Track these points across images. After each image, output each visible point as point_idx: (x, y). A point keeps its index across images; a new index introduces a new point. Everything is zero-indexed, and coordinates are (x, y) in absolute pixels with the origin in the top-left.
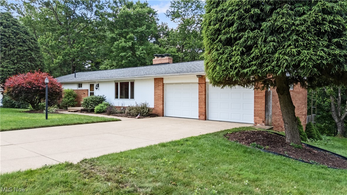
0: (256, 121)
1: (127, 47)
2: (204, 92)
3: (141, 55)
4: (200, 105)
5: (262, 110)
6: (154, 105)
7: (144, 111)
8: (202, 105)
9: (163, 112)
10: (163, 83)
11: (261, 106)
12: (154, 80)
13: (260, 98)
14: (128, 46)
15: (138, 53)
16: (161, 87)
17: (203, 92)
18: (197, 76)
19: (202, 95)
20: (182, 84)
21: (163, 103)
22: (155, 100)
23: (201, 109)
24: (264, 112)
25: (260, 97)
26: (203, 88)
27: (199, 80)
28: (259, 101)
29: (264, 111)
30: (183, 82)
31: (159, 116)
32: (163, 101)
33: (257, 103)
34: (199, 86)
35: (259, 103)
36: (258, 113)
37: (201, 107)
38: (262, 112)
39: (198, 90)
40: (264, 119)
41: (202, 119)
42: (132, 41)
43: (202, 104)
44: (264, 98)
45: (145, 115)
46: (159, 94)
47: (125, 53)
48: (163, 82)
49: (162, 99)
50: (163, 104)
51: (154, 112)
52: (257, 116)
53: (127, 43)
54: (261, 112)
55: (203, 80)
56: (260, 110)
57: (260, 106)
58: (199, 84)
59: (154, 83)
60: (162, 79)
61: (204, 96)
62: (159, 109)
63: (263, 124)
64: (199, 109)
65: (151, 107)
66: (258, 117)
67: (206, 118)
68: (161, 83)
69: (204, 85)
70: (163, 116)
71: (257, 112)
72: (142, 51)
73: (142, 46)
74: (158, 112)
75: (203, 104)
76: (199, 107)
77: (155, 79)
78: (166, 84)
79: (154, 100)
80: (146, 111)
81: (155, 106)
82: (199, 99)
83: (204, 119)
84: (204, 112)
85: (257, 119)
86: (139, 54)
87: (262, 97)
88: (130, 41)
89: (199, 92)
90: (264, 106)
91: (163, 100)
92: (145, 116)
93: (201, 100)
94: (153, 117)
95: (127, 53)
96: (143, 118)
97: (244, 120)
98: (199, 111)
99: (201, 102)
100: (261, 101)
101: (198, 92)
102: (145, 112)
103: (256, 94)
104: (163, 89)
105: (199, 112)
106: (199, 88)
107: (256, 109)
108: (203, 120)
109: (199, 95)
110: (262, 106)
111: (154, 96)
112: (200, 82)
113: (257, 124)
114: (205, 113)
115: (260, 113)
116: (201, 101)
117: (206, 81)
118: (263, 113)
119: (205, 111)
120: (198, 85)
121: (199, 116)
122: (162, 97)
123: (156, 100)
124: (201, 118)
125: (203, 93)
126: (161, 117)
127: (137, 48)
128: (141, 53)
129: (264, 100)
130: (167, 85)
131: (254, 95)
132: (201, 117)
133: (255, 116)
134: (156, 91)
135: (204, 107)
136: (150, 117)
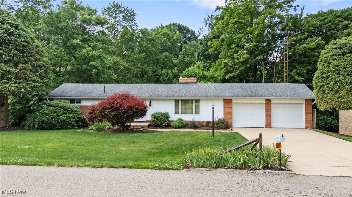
9: (232, 124)
11: (310, 118)
12: (224, 100)
17: (269, 110)
20: (248, 104)
23: (268, 121)
26: (269, 107)
36: (308, 122)
40: (312, 125)
43: (269, 118)
46: (229, 111)
59: (224, 103)
60: (232, 99)
61: (270, 113)
63: (311, 128)
66: (308, 125)
67: (270, 127)
68: (231, 103)
70: (232, 127)
89: (266, 110)
93: (268, 115)
97: (297, 126)
100: (310, 115)
105: (266, 123)
106: (266, 107)
111: (224, 112)
112: (267, 103)
117: (271, 102)
118: (311, 122)
121: (266, 126)
122: (232, 113)
123: (226, 115)
133: (305, 124)
134: (226, 108)
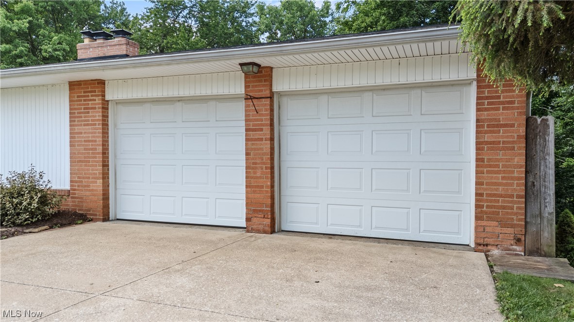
0: (483, 235)
1: (14, 31)
2: (267, 131)
3: (57, 53)
4: (252, 177)
5: (512, 196)
6: (71, 181)
7: (21, 204)
8: (260, 178)
9: (106, 207)
10: (104, 100)
11: (508, 178)
12: (70, 89)
13: (503, 149)
14: (15, 28)
15: (46, 47)
16: (98, 115)
17: (261, 130)
18: (241, 65)
19: (261, 140)
20: (180, 104)
21: (103, 174)
22: (74, 160)
23: (254, 192)
24: (519, 202)
25: (504, 142)
26: (263, 115)
27: (246, 87)
28: (498, 160)
29: (518, 196)
30: (182, 94)
31: (91, 220)
32: (105, 165)
33: (490, 166)
34: (247, 106)
35: (498, 166)
36: (494, 207)
37: (258, 187)
38: (512, 202)
39: (243, 123)
40: (520, 230)
41: (261, 227)
42: (31, 19)
43: (258, 174)
44: (519, 149)
45: (26, 220)
46: (89, 141)
47: (8, 46)
48: (104, 96)
49: (99, 158)
50: (105, 176)
51: (68, 205)
52: (489, 219)
53: (16, 21)
54: (508, 202)
55: (264, 86)
56: (501, 196)
57: (503, 178)
58: (245, 99)
59: (70, 101)
60: (101, 83)
61: (266, 145)
62: (88, 193)
63: (514, 247)
64: (247, 192)
65: (54, 188)
66: (495, 223)
67: (274, 224)
68: (98, 100)
69: (268, 101)
70: (106, 218)
71: (491, 201)
72: (59, 46)
73: (59, 33)
74: (84, 204)
75: (262, 172)
76: (247, 187)
77: (74, 86)
78: (118, 103)
79: (71, 162)
80: (30, 204)
81: (76, 182)
82: (247, 154)
83: (268, 229)
84: (269, 201)
85: (488, 229)
86: (50, 50)
87: (513, 142)
88: (25, 19)
89: (247, 130)
90: (519, 179)
91: (103, 161)
92: (28, 226)
93: (253, 159)
94: (62, 225)
95: (16, 47)
96: (13, 235)
97: (425, 231)
98: (247, 198)
99: (256, 168)
100: (508, 160)
101: (244, 128)
102: (26, 210)
103: (486, 132)
104: (103, 120)
105: (247, 204)
106: (246, 116)
107: (486, 189)
108: (265, 232)
109: (247, 140)
110: (513, 178)
111: (71, 146)
112: (252, 91)
113: (489, 247)
114: (272, 205)
115: (504, 208)
116: (254, 163)
117: (274, 89)
118: (519, 205)
119: (272, 198)
120: (242, 105)
121: (248, 220)
122: (100, 149)
123: (80, 161)
124: (254, 227)
125: (265, 135)
126: (99, 224)
127: (44, 36)
128: (55, 50)
129: (520, 154)
130: (120, 106)
131: (477, 138)
132: (254, 220)
133: (477, 218)
134: (77, 129)
135: (269, 184)
136: (51, 228)
